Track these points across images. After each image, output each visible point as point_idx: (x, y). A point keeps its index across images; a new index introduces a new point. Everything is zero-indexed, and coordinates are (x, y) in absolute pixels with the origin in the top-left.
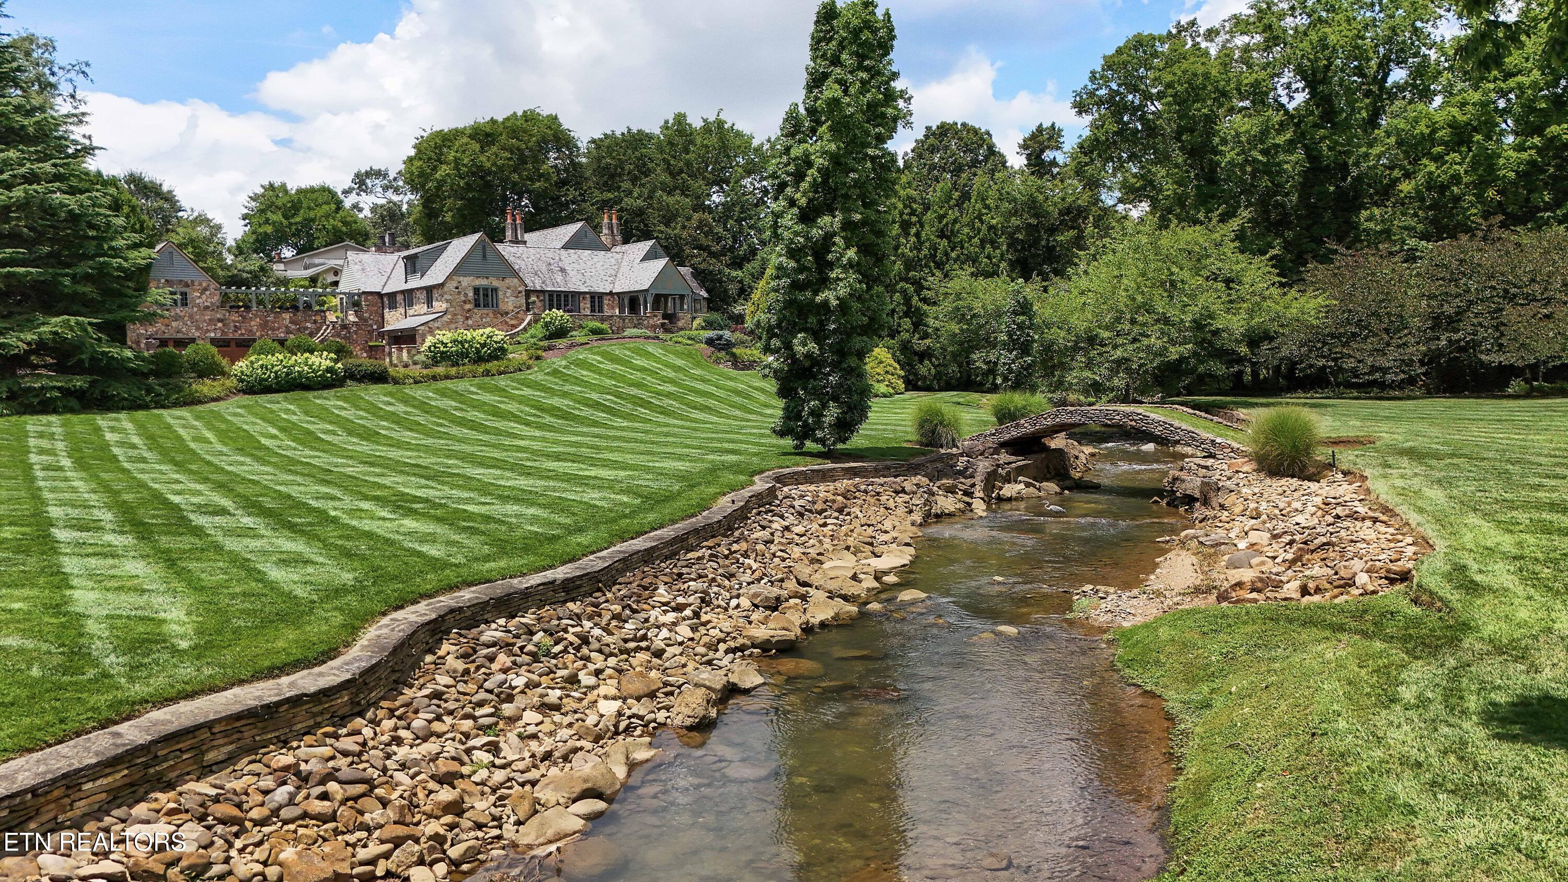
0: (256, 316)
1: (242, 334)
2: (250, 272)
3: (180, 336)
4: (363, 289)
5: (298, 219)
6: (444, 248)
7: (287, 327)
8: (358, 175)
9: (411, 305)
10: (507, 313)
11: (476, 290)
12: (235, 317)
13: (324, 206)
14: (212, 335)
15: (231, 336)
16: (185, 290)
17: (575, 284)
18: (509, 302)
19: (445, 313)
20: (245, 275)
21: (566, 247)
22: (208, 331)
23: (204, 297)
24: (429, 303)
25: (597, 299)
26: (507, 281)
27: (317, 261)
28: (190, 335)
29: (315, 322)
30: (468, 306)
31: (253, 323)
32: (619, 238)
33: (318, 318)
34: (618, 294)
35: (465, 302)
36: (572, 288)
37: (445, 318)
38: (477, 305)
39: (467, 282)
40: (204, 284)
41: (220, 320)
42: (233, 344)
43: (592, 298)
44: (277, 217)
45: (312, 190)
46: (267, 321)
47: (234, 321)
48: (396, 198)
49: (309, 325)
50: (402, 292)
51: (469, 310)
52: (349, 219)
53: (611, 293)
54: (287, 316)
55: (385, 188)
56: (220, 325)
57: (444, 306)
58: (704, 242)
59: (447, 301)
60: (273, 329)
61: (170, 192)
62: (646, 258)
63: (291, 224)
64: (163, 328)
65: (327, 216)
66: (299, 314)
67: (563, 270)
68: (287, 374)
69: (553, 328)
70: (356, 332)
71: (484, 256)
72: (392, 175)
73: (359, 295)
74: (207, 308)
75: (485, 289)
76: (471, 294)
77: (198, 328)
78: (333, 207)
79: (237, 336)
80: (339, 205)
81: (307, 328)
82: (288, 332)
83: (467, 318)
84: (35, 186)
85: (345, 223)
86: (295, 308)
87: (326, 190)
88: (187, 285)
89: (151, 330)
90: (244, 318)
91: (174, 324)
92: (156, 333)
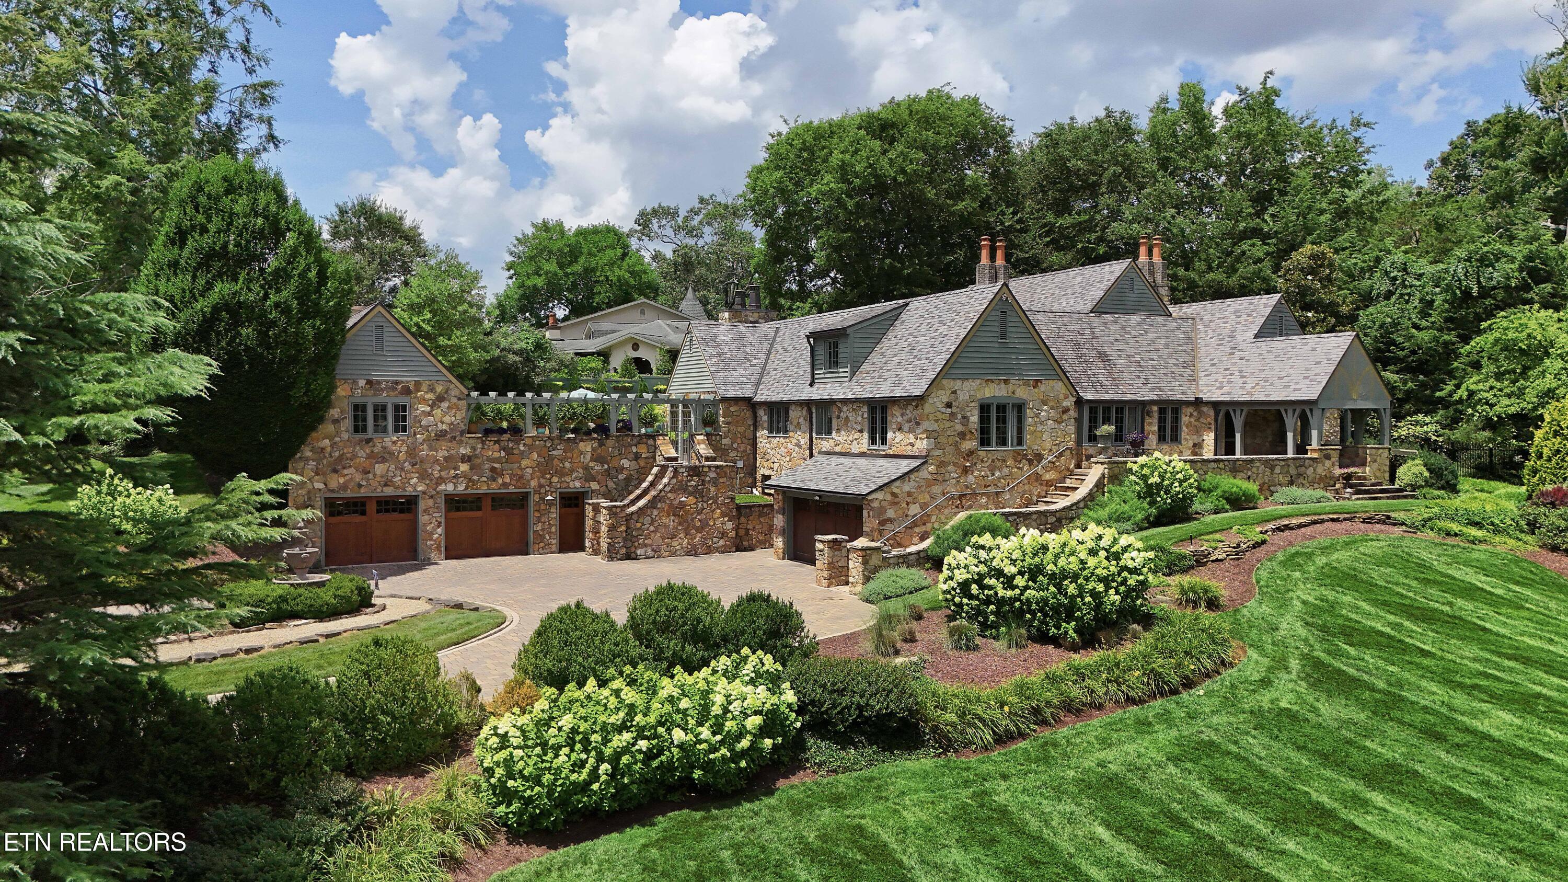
0: (531, 448)
1: (505, 485)
3: (389, 491)
4: (722, 393)
6: (893, 317)
7: (586, 468)
8: (642, 214)
9: (826, 429)
10: (1039, 457)
12: (493, 451)
13: (610, 252)
14: (450, 488)
15: (484, 489)
16: (401, 400)
17: (1131, 385)
18: (1045, 432)
19: (925, 459)
20: (512, 358)
21: (1098, 310)
22: (441, 480)
23: (438, 412)
24: (878, 432)
25: (1168, 413)
26: (1042, 387)
27: (604, 326)
28: (409, 490)
29: (637, 457)
30: (967, 445)
31: (525, 463)
33: (642, 449)
34: (1216, 405)
35: (962, 435)
36: (1126, 392)
37: (924, 474)
38: (985, 442)
39: (970, 392)
40: (439, 389)
41: (465, 459)
42: (487, 503)
43: (1162, 411)
44: (551, 266)
45: (595, 231)
46: (551, 458)
47: (490, 460)
49: (625, 463)
50: (808, 404)
51: (971, 453)
52: (639, 268)
53: (1195, 402)
54: (587, 447)
55: (677, 229)
56: (464, 467)
57: (922, 445)
59: (930, 434)
60: (561, 473)
63: (567, 275)
64: (358, 477)
65: (612, 264)
66: (610, 443)
70: (715, 482)
71: (1003, 335)
73: (715, 403)
74: (441, 435)
75: (1001, 408)
76: (975, 418)
77: (424, 476)
79: (494, 488)
80: (626, 247)
81: (622, 469)
82: (589, 478)
83: (966, 470)
85: (633, 274)
86: (603, 429)
88: (407, 391)
89: (336, 481)
90: (509, 452)
91: (379, 469)
92: (344, 487)
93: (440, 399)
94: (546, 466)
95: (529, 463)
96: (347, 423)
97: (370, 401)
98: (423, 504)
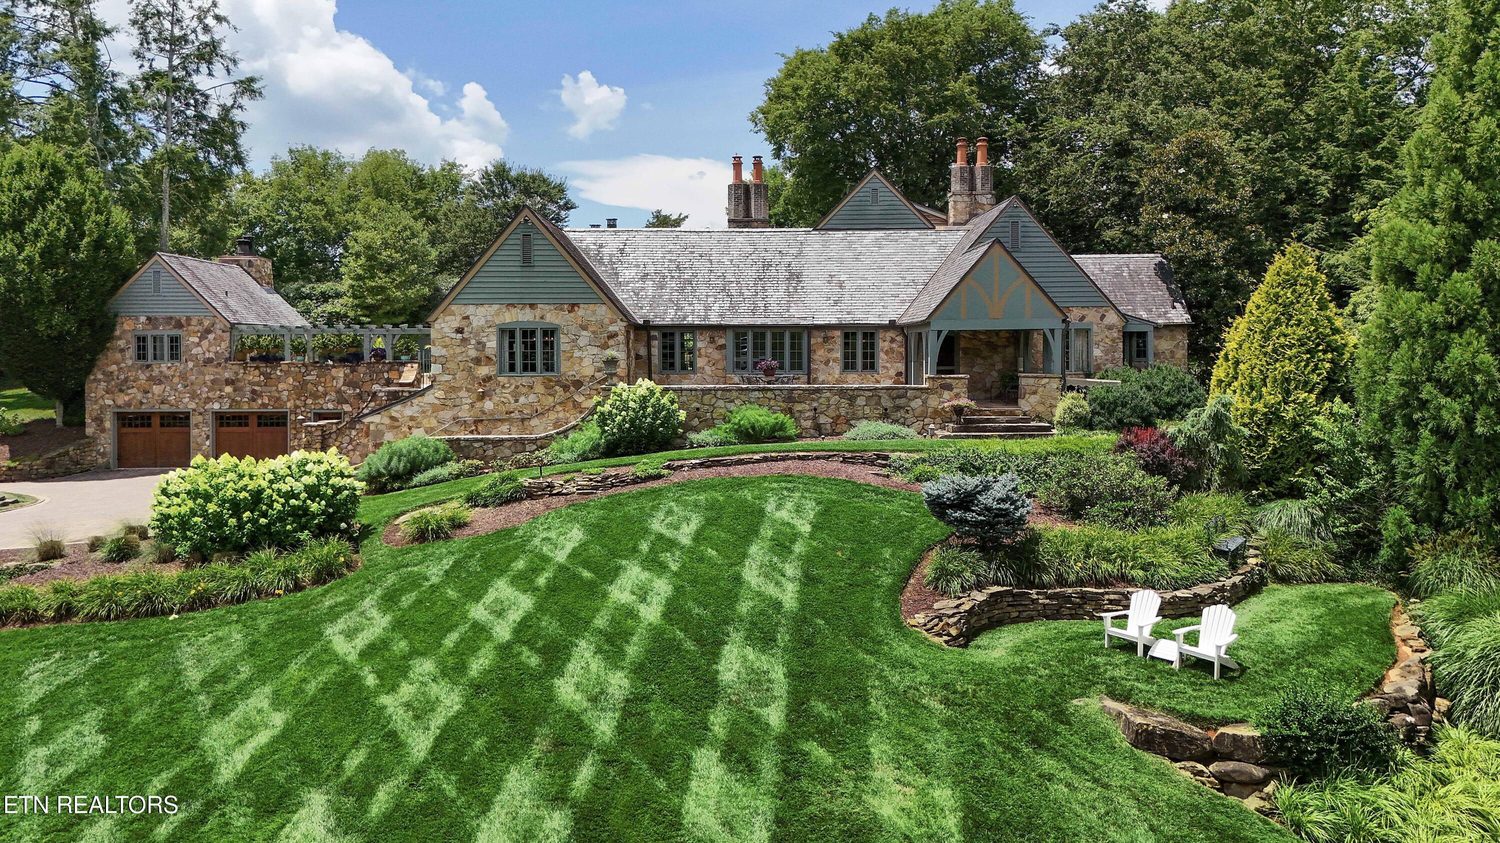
0: (287, 373)
1: (264, 405)
7: (339, 392)
10: (578, 384)
12: (254, 376)
14: (216, 406)
15: (245, 408)
16: (175, 332)
17: (811, 307)
18: (585, 357)
19: (431, 385)
21: (824, 227)
22: (208, 400)
23: (205, 343)
25: (859, 339)
26: (580, 312)
28: (182, 408)
29: (388, 382)
30: (483, 371)
31: (281, 386)
32: (987, 199)
34: (908, 326)
35: (477, 361)
36: (797, 315)
37: (430, 397)
38: (508, 368)
39: (485, 317)
40: (206, 323)
41: (228, 382)
43: (851, 339)
46: (306, 383)
47: (251, 383)
51: (487, 379)
53: (892, 325)
54: (340, 373)
56: (228, 389)
57: (433, 370)
59: (435, 360)
64: (139, 396)
66: (362, 369)
67: (793, 278)
71: (528, 259)
74: (209, 361)
75: (528, 334)
76: (492, 344)
77: (194, 396)
79: (255, 407)
82: (342, 401)
88: (179, 325)
89: (122, 399)
90: (267, 376)
91: (157, 389)
92: (128, 404)
93: (208, 331)
94: (301, 389)
95: (285, 386)
96: (131, 352)
97: (150, 333)
98: (195, 419)
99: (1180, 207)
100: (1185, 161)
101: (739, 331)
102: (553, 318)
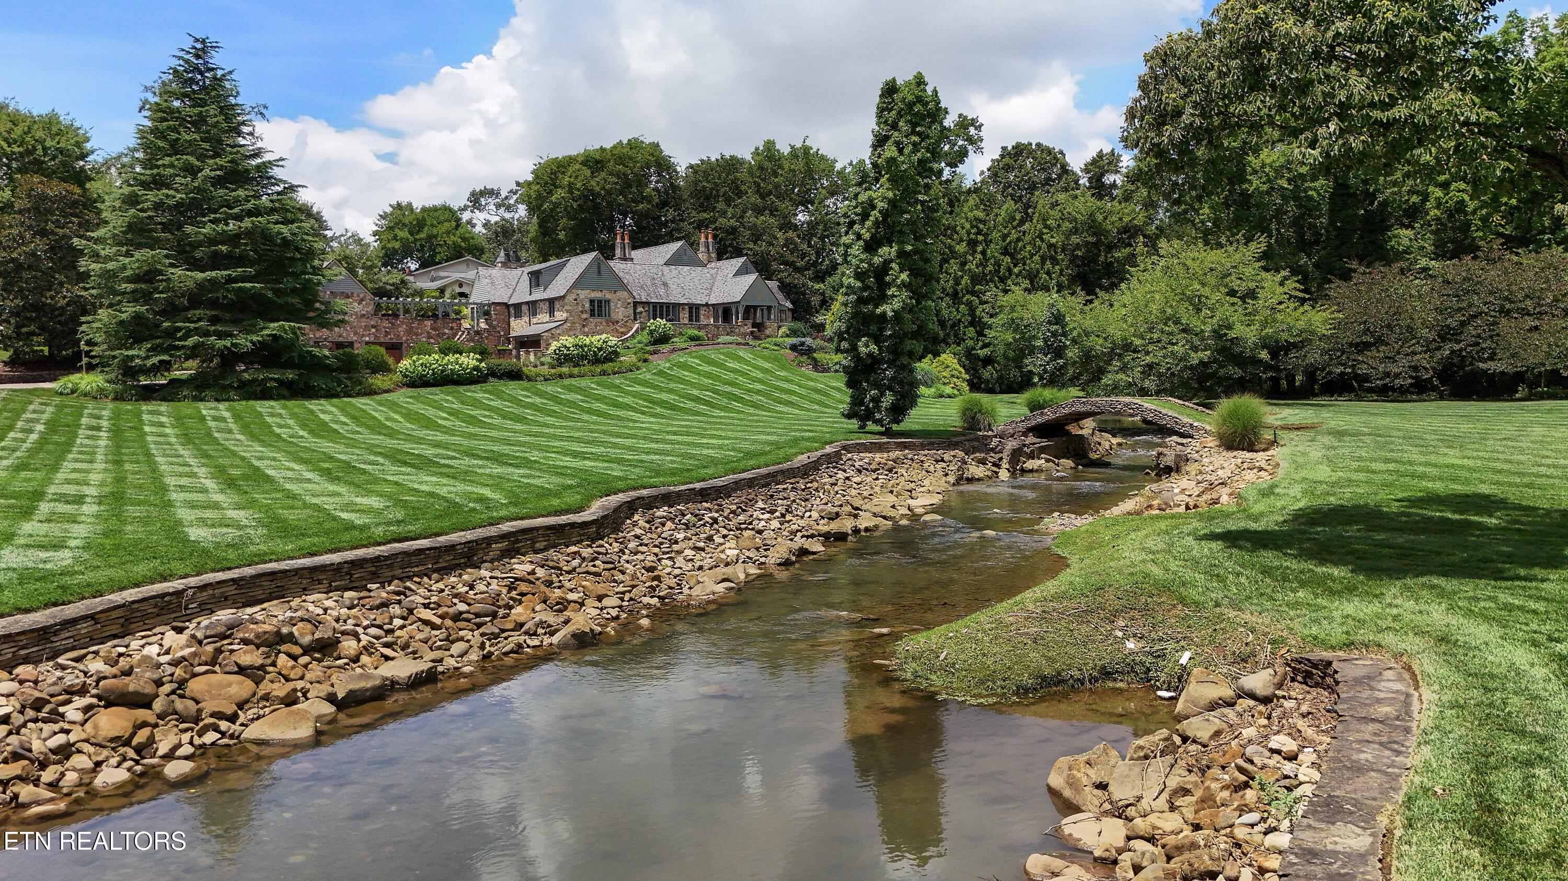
0: (403, 323)
1: (392, 339)
2: (393, 285)
3: (341, 339)
4: (493, 300)
5: (422, 235)
6: (564, 265)
7: (428, 333)
8: (473, 194)
9: (535, 314)
10: (617, 322)
11: (592, 302)
12: (386, 324)
13: (446, 224)
17: (676, 297)
18: (620, 312)
19: (566, 321)
20: (389, 287)
21: (667, 264)
22: (363, 336)
23: (361, 306)
24: (551, 312)
25: (694, 310)
26: (618, 294)
27: (442, 274)
29: (452, 328)
30: (584, 316)
31: (400, 329)
32: (713, 255)
33: (454, 325)
34: (713, 305)
35: (582, 312)
36: (673, 300)
37: (565, 326)
38: (592, 315)
39: (585, 295)
40: (362, 296)
41: (373, 327)
43: (691, 308)
44: (403, 234)
45: (435, 209)
46: (412, 328)
47: (385, 327)
48: (508, 216)
49: (446, 331)
50: (527, 303)
51: (586, 319)
52: (467, 235)
53: (707, 305)
54: (428, 323)
55: (498, 206)
56: (373, 330)
57: (565, 315)
58: (791, 258)
59: (567, 311)
60: (417, 335)
61: (318, 213)
62: (737, 274)
63: (416, 240)
65: (448, 233)
66: (439, 321)
67: (665, 284)
68: (442, 371)
69: (656, 335)
70: (487, 338)
71: (599, 272)
72: (504, 194)
73: (489, 305)
74: (363, 316)
75: (600, 302)
76: (587, 305)
77: (356, 333)
78: (454, 224)
79: (387, 340)
80: (458, 220)
81: (444, 334)
82: (430, 337)
83: (584, 326)
84: (260, 219)
85: (464, 239)
86: (435, 316)
87: (446, 209)
88: (348, 296)
90: (393, 324)
91: (337, 329)
93: (362, 300)
94: (410, 331)
95: (402, 330)
98: (356, 345)
99: (785, 263)
100: (785, 245)
101: (655, 305)
102: (608, 296)
